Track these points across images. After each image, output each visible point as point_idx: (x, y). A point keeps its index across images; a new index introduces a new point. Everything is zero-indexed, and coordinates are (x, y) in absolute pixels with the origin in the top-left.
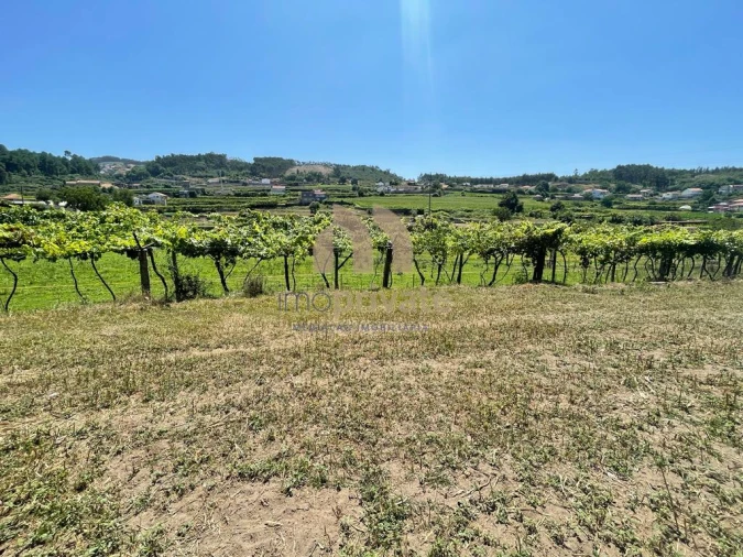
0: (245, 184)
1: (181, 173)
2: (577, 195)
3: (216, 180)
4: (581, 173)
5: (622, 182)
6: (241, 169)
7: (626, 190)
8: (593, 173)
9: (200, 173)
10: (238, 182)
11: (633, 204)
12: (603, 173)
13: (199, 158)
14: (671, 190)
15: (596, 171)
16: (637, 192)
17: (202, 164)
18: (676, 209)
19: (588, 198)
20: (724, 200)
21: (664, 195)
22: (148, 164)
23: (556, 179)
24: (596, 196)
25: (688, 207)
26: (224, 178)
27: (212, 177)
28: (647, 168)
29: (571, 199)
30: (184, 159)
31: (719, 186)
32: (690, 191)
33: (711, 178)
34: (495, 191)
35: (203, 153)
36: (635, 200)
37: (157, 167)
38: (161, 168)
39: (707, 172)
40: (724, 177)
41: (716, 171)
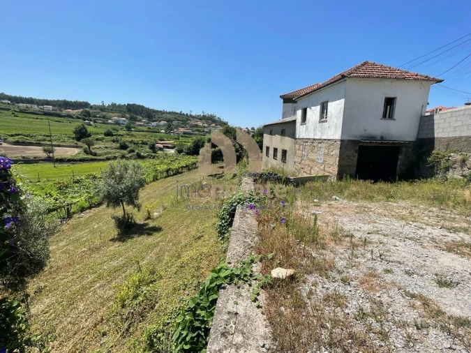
2: (110, 121)
4: (106, 104)
5: (132, 114)
7: (135, 120)
8: (114, 105)
11: (140, 128)
12: (120, 106)
14: (155, 121)
15: (115, 104)
16: (140, 121)
18: (159, 132)
19: (117, 123)
20: (175, 128)
21: (153, 124)
23: (91, 107)
24: (121, 122)
25: (163, 131)
28: (142, 107)
29: (108, 124)
31: (172, 121)
32: (163, 123)
33: (169, 116)
34: (45, 114)
36: (141, 125)
39: (167, 113)
40: (173, 116)
41: (170, 113)
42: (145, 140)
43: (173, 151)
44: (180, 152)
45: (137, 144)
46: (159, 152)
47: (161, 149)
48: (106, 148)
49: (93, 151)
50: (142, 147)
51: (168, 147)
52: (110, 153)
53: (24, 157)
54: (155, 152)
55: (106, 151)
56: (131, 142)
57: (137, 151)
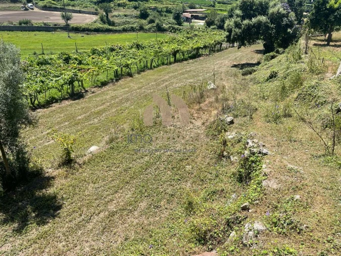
42: (170, 6)
43: (202, 23)
44: (209, 24)
45: (161, 11)
46: (186, 24)
47: (188, 20)
48: (125, 16)
49: (111, 19)
50: (165, 16)
51: (197, 18)
52: (129, 23)
53: (45, 24)
54: (180, 24)
55: (125, 19)
56: (155, 9)
57: (157, 21)
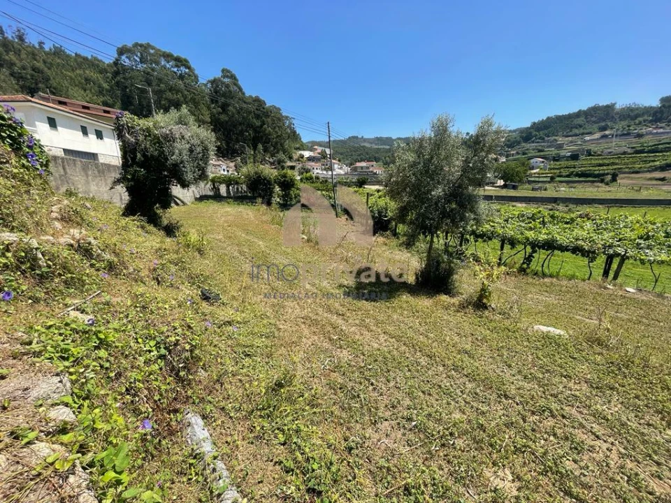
0: (640, 136)
1: (553, 135)
3: (597, 136)
6: (637, 116)
9: (576, 131)
10: (628, 134)
13: (578, 114)
17: (580, 121)
22: (521, 131)
26: (607, 132)
27: (590, 133)
30: (560, 119)
35: (585, 108)
37: (531, 133)
38: (534, 133)
